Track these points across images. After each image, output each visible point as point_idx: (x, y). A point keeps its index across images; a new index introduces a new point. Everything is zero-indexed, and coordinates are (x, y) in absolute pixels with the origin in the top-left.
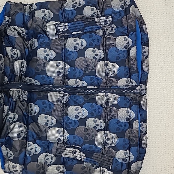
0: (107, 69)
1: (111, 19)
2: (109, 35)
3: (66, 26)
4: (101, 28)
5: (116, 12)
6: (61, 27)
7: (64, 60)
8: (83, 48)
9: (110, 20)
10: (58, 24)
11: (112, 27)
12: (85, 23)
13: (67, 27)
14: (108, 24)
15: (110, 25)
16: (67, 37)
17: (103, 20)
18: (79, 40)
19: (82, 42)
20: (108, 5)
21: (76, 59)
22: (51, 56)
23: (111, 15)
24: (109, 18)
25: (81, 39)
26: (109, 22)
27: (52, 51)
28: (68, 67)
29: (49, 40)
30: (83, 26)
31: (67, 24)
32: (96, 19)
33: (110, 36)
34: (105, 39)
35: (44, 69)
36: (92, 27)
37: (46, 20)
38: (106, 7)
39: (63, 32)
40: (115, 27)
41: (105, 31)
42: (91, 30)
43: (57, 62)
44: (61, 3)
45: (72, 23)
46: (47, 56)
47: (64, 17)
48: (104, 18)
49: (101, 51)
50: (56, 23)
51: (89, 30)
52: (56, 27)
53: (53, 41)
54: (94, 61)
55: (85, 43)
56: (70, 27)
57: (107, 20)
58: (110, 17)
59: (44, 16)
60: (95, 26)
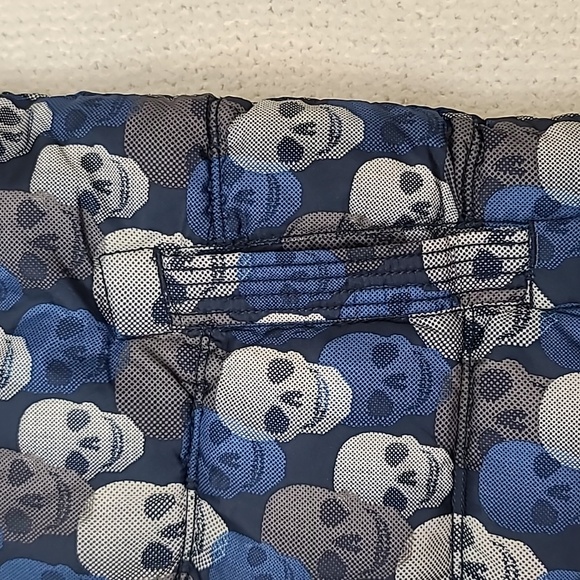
0: (462, 565)
1: (523, 250)
2: (499, 353)
3: (224, 267)
4: (454, 298)
5: (562, 213)
6: (191, 270)
7: (191, 476)
8: (324, 427)
9: (513, 254)
10: (176, 252)
11: (523, 298)
12: (356, 267)
13: (230, 274)
14: (502, 281)
15: (509, 287)
16: (228, 343)
17: (472, 253)
18: (304, 374)
19: (323, 389)
20: (512, 164)
21: (274, 490)
22: (117, 451)
23: (528, 224)
24: (511, 244)
25: (315, 366)
26: (508, 266)
27: (122, 420)
28: (215, 528)
29: (109, 343)
30: (335, 284)
31: (232, 259)
32: (428, 245)
33: (507, 365)
34: (471, 372)
35: (63, 530)
36: (395, 291)
37: (100, 218)
38: (502, 177)
39: (205, 306)
40: (541, 301)
41: (474, 323)
42: (384, 311)
43: (148, 489)
44: (208, 113)
45: (271, 257)
46: (85, 452)
47: (217, 209)
48: (480, 237)
49: (440, 454)
50: (167, 239)
51: (371, 311)
52: (159, 264)
53: (136, 353)
54: (390, 514)
55: (340, 397)
56: (249, 280)
57: (497, 251)
58: (521, 236)
59: (90, 188)
60: (415, 292)
